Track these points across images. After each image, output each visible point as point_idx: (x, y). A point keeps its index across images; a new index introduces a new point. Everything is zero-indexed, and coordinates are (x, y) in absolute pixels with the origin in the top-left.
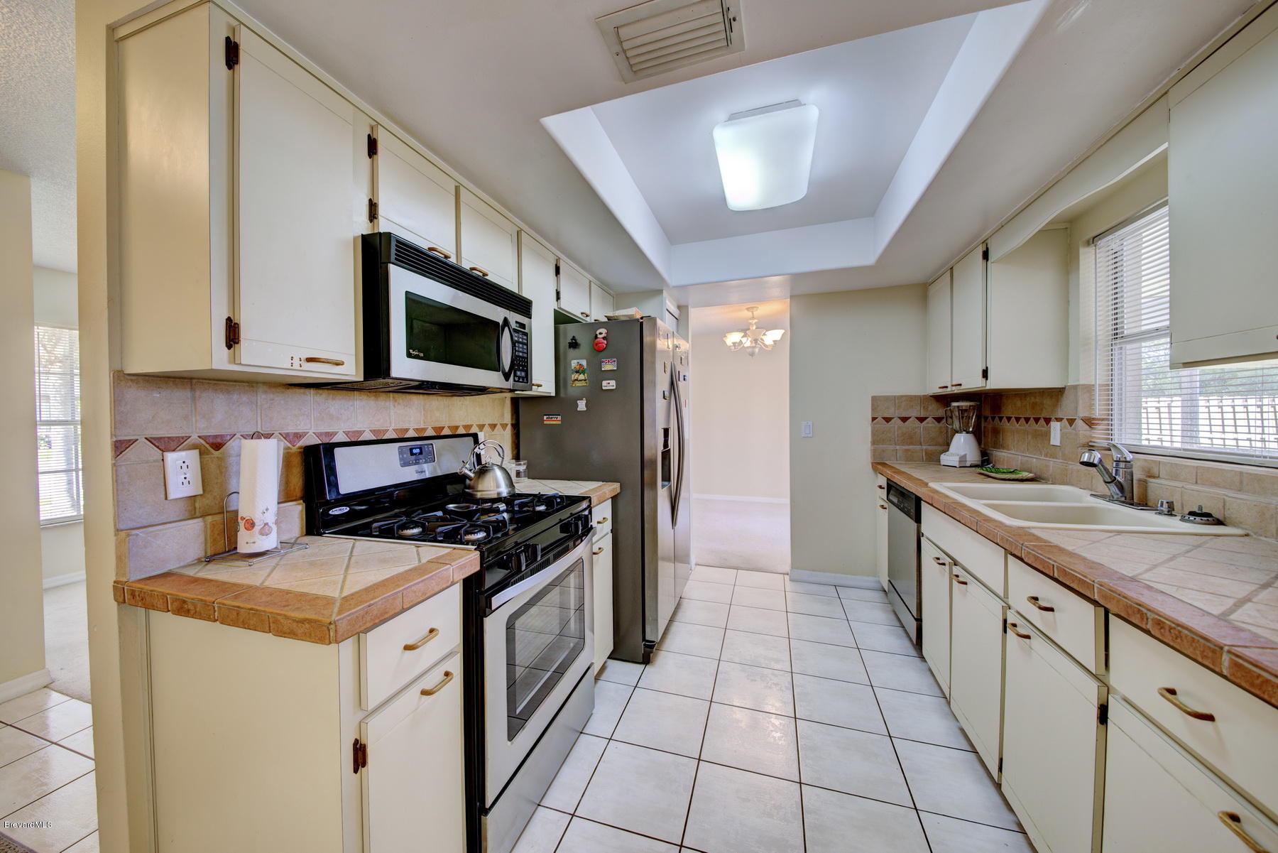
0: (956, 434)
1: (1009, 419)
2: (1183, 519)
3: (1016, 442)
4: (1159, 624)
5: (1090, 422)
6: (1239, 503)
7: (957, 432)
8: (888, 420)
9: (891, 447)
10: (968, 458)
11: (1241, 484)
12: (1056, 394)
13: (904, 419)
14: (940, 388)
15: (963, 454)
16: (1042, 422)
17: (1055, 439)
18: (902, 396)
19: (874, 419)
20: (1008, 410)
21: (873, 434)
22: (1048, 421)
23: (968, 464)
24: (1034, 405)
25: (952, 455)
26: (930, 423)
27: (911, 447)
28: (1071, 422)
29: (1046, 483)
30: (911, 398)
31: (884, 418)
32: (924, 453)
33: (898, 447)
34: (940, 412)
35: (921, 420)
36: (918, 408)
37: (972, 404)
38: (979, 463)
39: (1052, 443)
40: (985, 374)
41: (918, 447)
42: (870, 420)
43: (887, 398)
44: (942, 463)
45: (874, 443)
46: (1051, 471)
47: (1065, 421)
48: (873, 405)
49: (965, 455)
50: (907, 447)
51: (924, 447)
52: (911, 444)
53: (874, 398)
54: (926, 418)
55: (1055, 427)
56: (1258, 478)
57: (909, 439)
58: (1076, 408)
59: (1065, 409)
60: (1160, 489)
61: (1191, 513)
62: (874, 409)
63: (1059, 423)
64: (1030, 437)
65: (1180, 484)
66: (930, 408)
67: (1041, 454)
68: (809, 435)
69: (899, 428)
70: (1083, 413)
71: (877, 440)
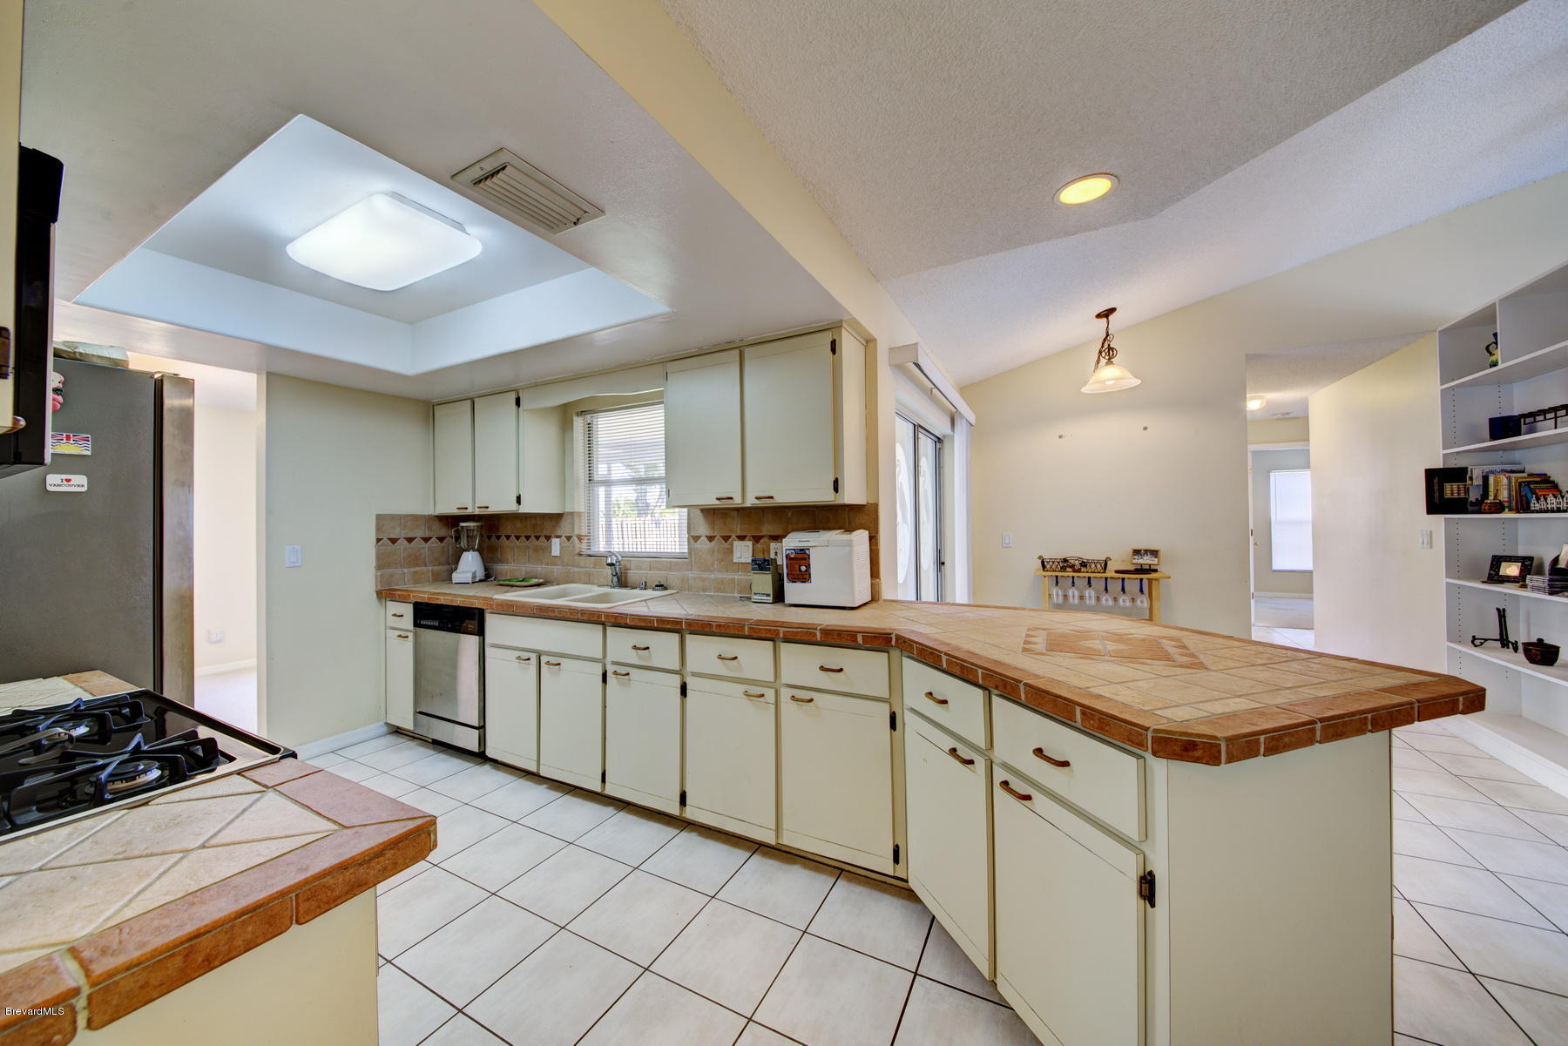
0: (465, 553)
1: (508, 537)
2: (654, 590)
3: (516, 556)
4: (719, 626)
5: (580, 538)
6: (673, 577)
7: (464, 550)
8: (394, 541)
9: (399, 571)
10: (478, 574)
11: (670, 568)
12: (556, 518)
13: (410, 540)
14: (458, 509)
15: (473, 570)
16: (543, 539)
17: (556, 550)
18: (407, 516)
19: (378, 540)
20: (507, 529)
21: (378, 557)
22: (548, 538)
23: (477, 580)
24: (534, 526)
25: (464, 572)
26: (434, 543)
27: (417, 569)
28: (569, 538)
29: (553, 585)
30: (416, 518)
31: (390, 539)
32: (430, 574)
33: (406, 570)
34: (443, 532)
35: (426, 540)
36: (423, 528)
37: (478, 524)
38: (483, 578)
39: (553, 554)
40: (519, 500)
41: (424, 569)
42: (374, 541)
43: (393, 517)
44: (454, 582)
45: (379, 567)
46: (555, 575)
47: (563, 538)
48: (377, 524)
49: (475, 572)
50: (413, 570)
51: (431, 568)
52: (417, 565)
53: (379, 517)
54: (430, 538)
55: (556, 543)
56: (678, 563)
57: (415, 560)
58: (573, 528)
59: (564, 529)
60: (634, 575)
61: (657, 586)
62: (379, 529)
63: (558, 540)
64: (531, 551)
65: (644, 572)
66: (434, 528)
67: (542, 564)
68: (296, 565)
69: (405, 549)
70: (576, 532)
71: (382, 563)
